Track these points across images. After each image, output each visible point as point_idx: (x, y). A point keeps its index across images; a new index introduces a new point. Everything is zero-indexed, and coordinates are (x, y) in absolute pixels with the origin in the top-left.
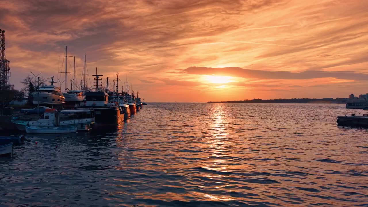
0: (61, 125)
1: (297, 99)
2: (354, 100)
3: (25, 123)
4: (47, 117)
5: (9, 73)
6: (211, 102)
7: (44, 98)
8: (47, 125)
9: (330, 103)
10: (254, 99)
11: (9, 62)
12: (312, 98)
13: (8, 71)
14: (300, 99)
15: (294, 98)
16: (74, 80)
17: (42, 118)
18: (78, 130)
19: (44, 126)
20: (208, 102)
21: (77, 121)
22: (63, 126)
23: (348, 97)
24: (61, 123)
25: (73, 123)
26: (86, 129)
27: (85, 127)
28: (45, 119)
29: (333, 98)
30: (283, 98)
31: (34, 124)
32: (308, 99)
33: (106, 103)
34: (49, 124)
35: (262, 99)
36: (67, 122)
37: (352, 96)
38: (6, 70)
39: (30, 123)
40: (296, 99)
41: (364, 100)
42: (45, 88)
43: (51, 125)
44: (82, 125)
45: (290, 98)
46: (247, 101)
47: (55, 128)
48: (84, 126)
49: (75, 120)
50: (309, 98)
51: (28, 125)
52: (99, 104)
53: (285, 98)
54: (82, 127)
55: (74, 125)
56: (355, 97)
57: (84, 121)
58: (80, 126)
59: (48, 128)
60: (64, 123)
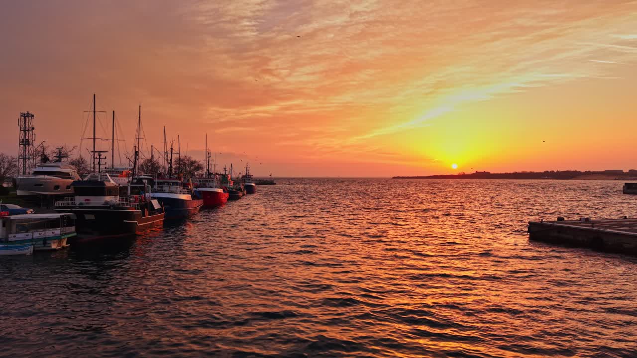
0: (10, 240)
1: (556, 171)
5: (34, 135)
6: (398, 177)
7: (36, 185)
9: (616, 179)
11: (33, 116)
13: (32, 131)
15: (549, 171)
16: (113, 149)
18: (36, 249)
20: (394, 178)
21: (37, 234)
24: (11, 237)
25: (30, 237)
26: (53, 247)
27: (50, 243)
29: (622, 171)
30: (528, 171)
32: (576, 171)
36: (20, 236)
38: (28, 130)
40: (553, 171)
44: (45, 240)
45: (542, 171)
46: (463, 176)
48: (48, 242)
49: (34, 233)
50: (578, 170)
53: (532, 171)
54: (45, 243)
55: (31, 240)
57: (49, 233)
58: (42, 242)
60: (15, 237)
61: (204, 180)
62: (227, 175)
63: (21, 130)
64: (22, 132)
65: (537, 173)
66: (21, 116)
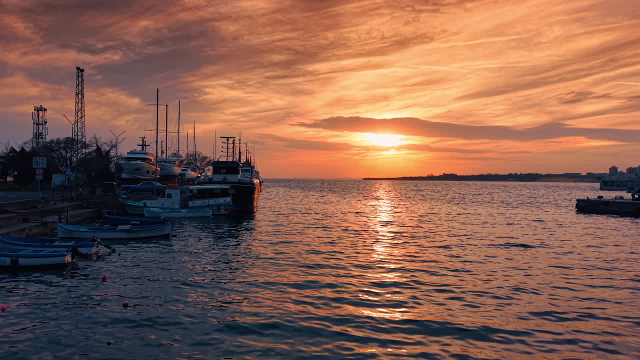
0: (190, 206)
1: (519, 174)
2: (616, 177)
3: (141, 204)
4: (169, 196)
5: (47, 129)
6: (369, 179)
7: (136, 169)
8: (171, 207)
9: (576, 182)
11: (45, 110)
13: (45, 125)
14: (525, 174)
15: (513, 173)
17: (163, 196)
18: (214, 213)
19: (167, 208)
20: (365, 179)
21: (212, 201)
22: (193, 207)
23: (607, 172)
24: (191, 204)
25: (207, 204)
26: (223, 212)
27: (222, 209)
28: (167, 197)
29: (580, 174)
31: (154, 205)
32: (537, 174)
33: (239, 177)
34: (173, 205)
35: (458, 175)
36: (199, 202)
37: (614, 169)
38: (42, 124)
39: (148, 203)
40: (517, 174)
41: (635, 176)
42: (136, 155)
43: (177, 206)
44: (219, 206)
47: (183, 211)
48: (222, 207)
49: (210, 200)
50: (539, 173)
51: (145, 206)
52: (232, 178)
54: (219, 209)
55: (208, 206)
56: (620, 172)
57: (222, 200)
58: (216, 208)
59: (173, 210)
60: (194, 203)
63: (34, 123)
64: (35, 125)
66: (35, 110)
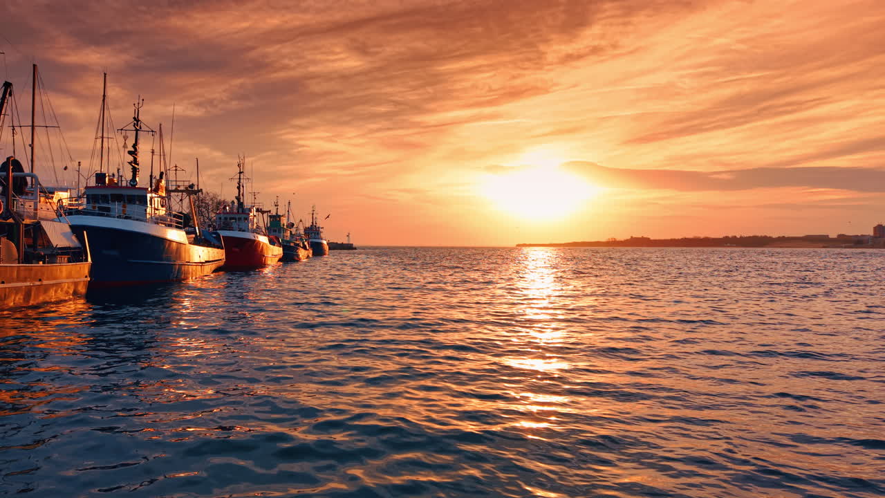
1: (738, 237)
6: (524, 245)
10: (632, 237)
12: (775, 236)
20: (518, 246)
23: (871, 233)
29: (828, 236)
32: (766, 236)
35: (652, 238)
37: (880, 229)
40: (735, 237)
50: (768, 235)
61: (228, 216)
62: (280, 216)
65: (714, 239)
